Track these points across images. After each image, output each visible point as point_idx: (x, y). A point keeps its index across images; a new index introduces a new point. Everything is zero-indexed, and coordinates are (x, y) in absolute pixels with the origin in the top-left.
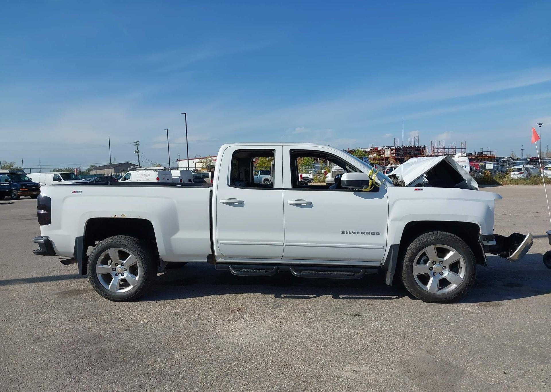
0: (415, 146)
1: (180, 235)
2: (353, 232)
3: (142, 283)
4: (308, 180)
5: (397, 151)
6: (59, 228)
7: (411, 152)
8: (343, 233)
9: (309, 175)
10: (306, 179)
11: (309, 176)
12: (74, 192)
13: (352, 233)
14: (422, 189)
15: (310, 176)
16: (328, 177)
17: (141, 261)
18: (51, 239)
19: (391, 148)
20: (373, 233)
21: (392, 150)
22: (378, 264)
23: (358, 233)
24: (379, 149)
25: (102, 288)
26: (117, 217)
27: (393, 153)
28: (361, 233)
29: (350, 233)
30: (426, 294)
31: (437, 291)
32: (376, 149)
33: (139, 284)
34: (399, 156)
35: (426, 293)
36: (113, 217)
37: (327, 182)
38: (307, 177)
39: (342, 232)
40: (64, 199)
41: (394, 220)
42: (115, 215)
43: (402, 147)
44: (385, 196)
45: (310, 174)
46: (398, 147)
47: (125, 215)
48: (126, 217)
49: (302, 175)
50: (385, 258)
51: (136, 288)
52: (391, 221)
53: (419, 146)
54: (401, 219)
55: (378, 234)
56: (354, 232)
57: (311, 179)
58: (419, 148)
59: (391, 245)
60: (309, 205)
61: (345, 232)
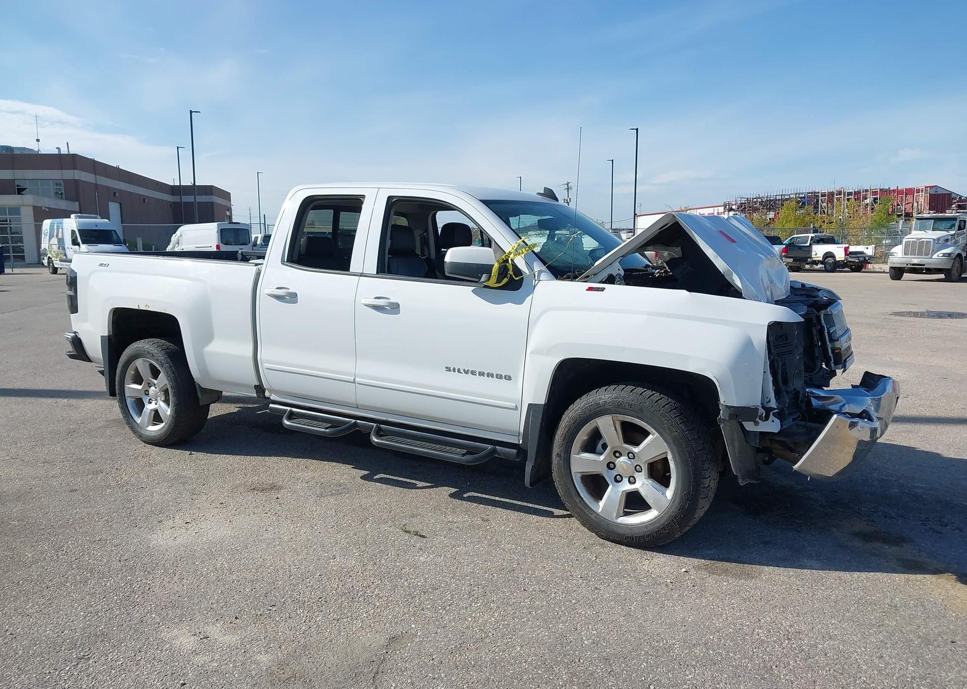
1: (215, 347)
2: (464, 370)
3: (172, 420)
4: (861, 259)
6: (86, 319)
8: (448, 369)
9: (867, 248)
10: (858, 255)
11: (865, 251)
12: (101, 265)
14: (603, 289)
15: (869, 251)
16: (895, 254)
17: (170, 383)
20: (499, 377)
23: (473, 373)
26: (141, 308)
28: (478, 373)
29: (459, 371)
30: (592, 519)
31: (618, 516)
35: (592, 517)
36: (137, 307)
37: (891, 263)
38: (862, 253)
39: (446, 368)
40: (90, 275)
41: (536, 352)
44: (529, 299)
45: (869, 247)
47: (149, 306)
48: (151, 309)
49: (848, 247)
50: (522, 430)
52: (531, 353)
54: (547, 354)
55: (509, 378)
56: (466, 370)
57: (870, 257)
59: (530, 404)
60: (394, 308)
61: (452, 369)
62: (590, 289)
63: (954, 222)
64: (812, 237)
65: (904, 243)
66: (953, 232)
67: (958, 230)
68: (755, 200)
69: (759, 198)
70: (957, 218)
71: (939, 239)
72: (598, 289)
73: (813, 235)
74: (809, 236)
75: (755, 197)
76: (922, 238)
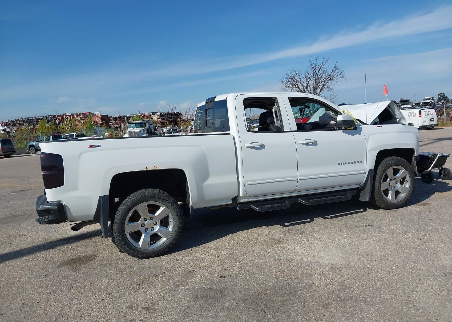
0: (174, 112)
1: (211, 181)
3: (177, 233)
5: (162, 116)
6: (75, 188)
7: (172, 117)
8: (339, 164)
12: (91, 147)
13: (345, 164)
17: (175, 211)
18: (64, 203)
19: (156, 114)
20: (358, 162)
21: (158, 115)
22: (358, 186)
23: (349, 163)
24: (146, 114)
25: (133, 247)
26: (150, 169)
27: (159, 118)
28: (350, 163)
29: (343, 164)
31: (395, 200)
32: (144, 115)
33: (173, 235)
34: (164, 120)
35: (389, 203)
36: (145, 169)
40: (80, 156)
42: (147, 168)
43: (165, 113)
46: (162, 113)
47: (157, 167)
48: (159, 168)
50: (364, 181)
51: (171, 240)
52: (369, 151)
53: (177, 112)
54: (374, 150)
55: (361, 162)
58: (177, 114)
59: (369, 170)
60: (315, 143)
61: (341, 164)
62: (378, 127)
63: (142, 124)
64: (75, 135)
65: (128, 134)
66: (143, 128)
67: (145, 127)
68: (20, 120)
69: (22, 119)
70: (143, 123)
71: (141, 131)
72: (380, 126)
73: (76, 134)
74: (73, 134)
75: (19, 118)
76: (135, 131)
